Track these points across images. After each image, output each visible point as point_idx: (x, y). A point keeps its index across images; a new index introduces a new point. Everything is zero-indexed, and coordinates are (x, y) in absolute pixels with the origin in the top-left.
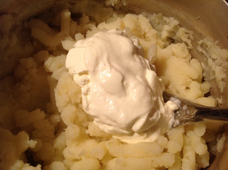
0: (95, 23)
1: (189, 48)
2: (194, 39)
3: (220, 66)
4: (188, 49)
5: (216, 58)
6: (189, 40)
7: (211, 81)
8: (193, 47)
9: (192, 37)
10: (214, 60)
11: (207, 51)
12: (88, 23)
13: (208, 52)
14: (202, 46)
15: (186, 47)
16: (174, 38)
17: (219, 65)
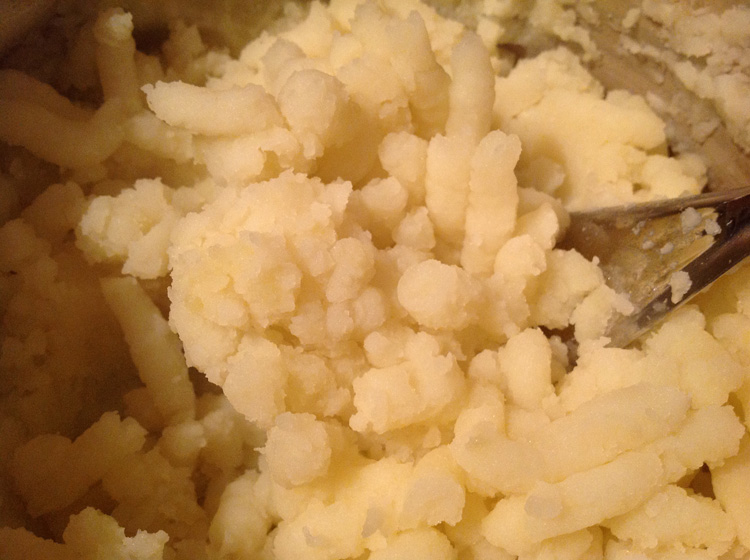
0: (227, 50)
1: (587, 57)
2: (601, 17)
3: (728, 73)
4: (582, 63)
5: (708, 52)
6: (579, 29)
7: (702, 144)
8: (599, 53)
9: (590, 13)
10: (700, 62)
11: (660, 45)
12: (202, 54)
13: (667, 45)
14: (634, 33)
15: (576, 59)
16: (524, 40)
17: (726, 69)
